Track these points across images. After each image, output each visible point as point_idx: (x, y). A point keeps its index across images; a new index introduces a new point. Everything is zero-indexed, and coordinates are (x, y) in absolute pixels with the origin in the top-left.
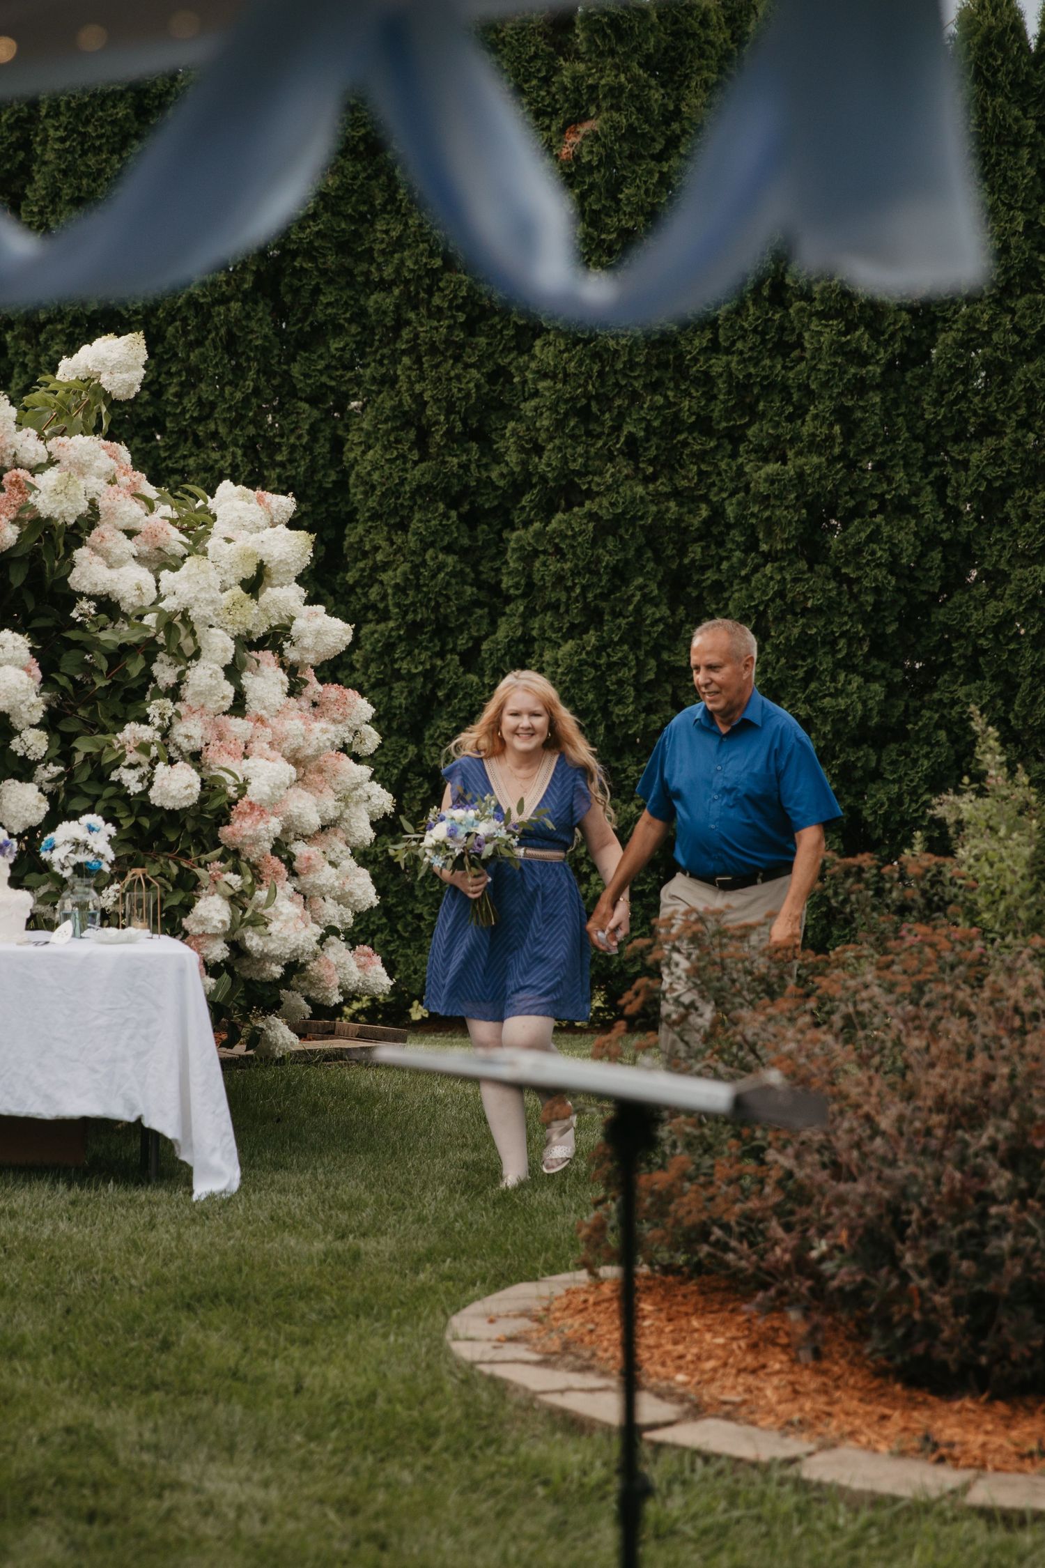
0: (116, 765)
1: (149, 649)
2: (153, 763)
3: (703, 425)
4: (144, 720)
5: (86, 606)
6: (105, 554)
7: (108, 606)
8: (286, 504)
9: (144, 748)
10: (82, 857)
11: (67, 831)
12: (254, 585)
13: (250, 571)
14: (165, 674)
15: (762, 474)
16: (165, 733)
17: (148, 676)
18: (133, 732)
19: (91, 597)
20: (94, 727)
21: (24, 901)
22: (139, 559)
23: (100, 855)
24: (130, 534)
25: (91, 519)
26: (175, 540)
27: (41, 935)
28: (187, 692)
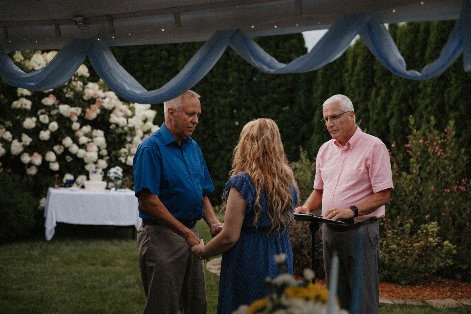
0: (119, 157)
1: (126, 134)
2: (127, 156)
3: (211, 91)
4: (125, 147)
5: (114, 126)
6: (116, 115)
7: (117, 125)
8: (149, 106)
9: (125, 153)
10: (116, 175)
11: (113, 170)
12: (145, 121)
13: (144, 119)
14: (129, 139)
15: (223, 101)
16: (129, 150)
17: (125, 140)
18: (123, 150)
19: (114, 124)
20: (115, 149)
21: (105, 183)
22: (123, 116)
23: (119, 175)
24: (121, 111)
25: (114, 108)
26: (129, 113)
27: (108, 191)
28: (133, 142)
